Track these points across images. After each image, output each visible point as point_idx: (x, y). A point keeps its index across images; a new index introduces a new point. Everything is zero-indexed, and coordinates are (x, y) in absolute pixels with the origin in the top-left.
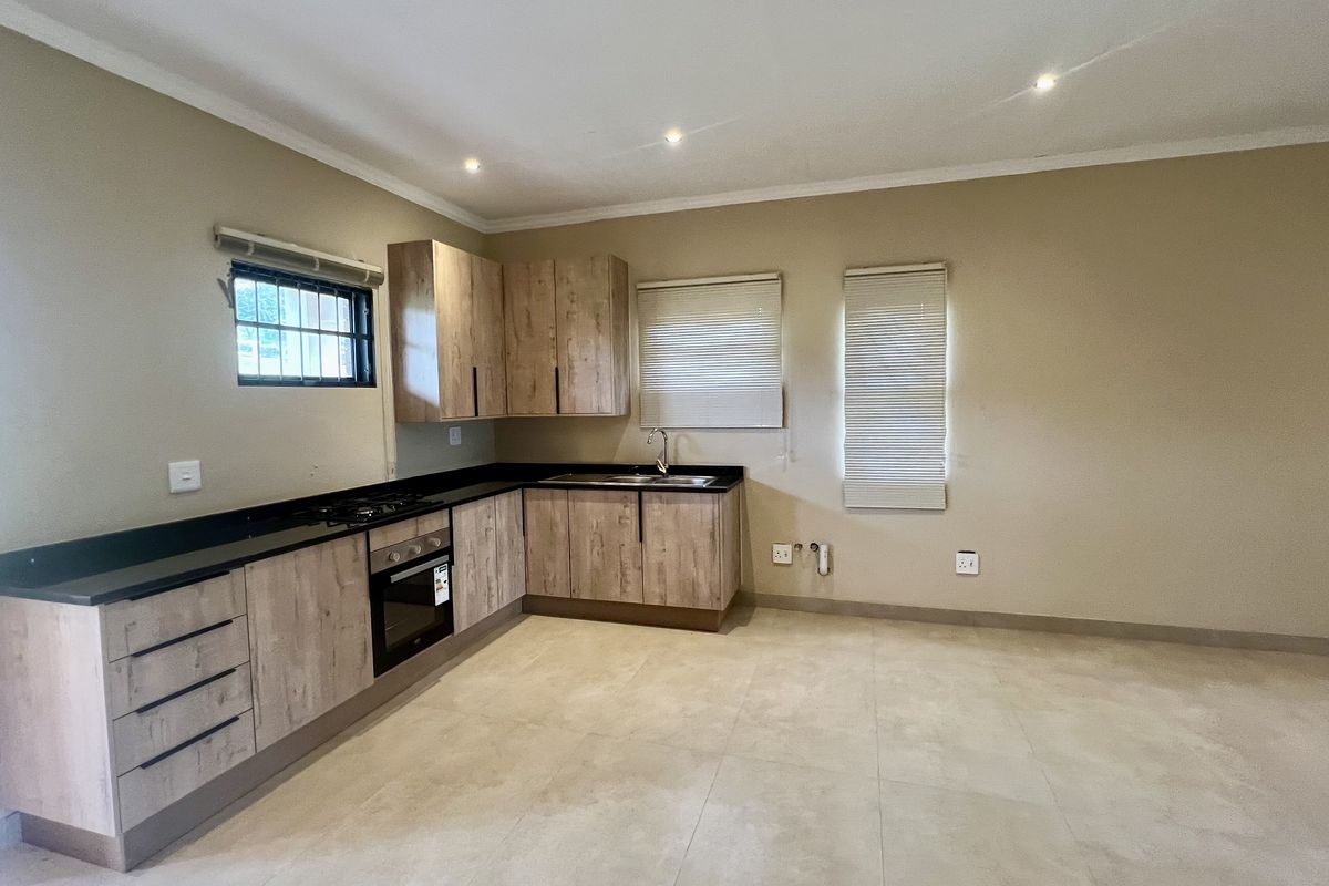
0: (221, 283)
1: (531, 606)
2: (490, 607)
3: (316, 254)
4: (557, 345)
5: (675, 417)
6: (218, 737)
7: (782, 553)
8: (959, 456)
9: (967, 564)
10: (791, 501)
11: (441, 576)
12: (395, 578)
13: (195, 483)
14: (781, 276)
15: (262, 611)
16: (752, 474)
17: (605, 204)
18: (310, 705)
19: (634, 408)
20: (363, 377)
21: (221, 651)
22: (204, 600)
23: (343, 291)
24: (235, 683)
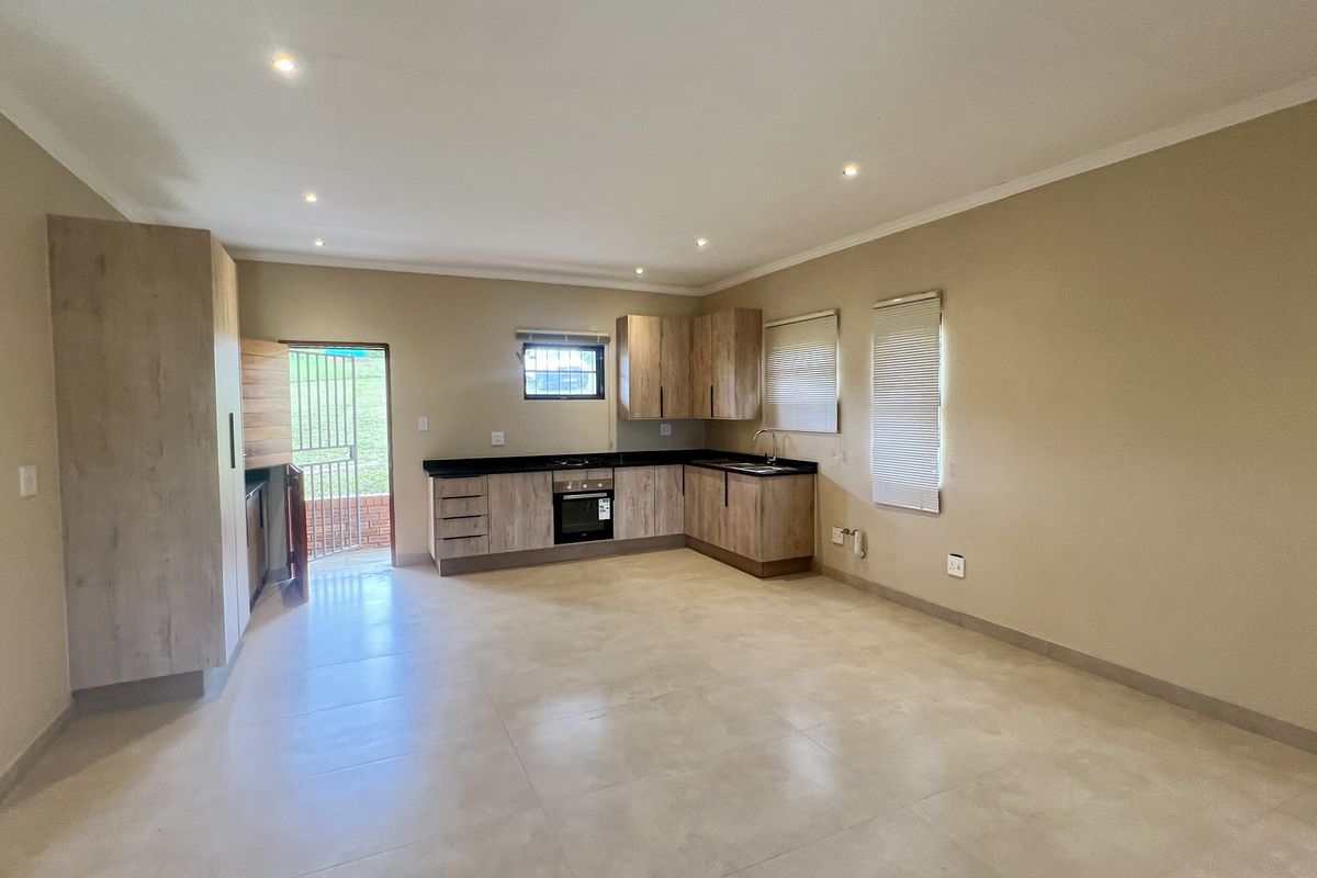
0: (518, 354)
1: (686, 542)
2: (646, 532)
3: (566, 333)
4: (712, 371)
5: (786, 421)
6: (473, 541)
7: (837, 536)
8: (952, 465)
9: (955, 567)
10: (845, 493)
11: (604, 505)
12: (565, 497)
13: (502, 442)
14: (838, 314)
15: (495, 496)
16: (823, 469)
17: (739, 272)
18: (516, 544)
19: (763, 415)
20: (600, 395)
21: (477, 507)
22: (470, 485)
23: (592, 348)
24: (481, 522)
